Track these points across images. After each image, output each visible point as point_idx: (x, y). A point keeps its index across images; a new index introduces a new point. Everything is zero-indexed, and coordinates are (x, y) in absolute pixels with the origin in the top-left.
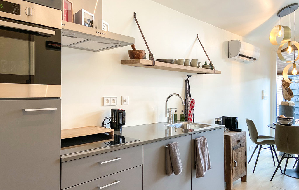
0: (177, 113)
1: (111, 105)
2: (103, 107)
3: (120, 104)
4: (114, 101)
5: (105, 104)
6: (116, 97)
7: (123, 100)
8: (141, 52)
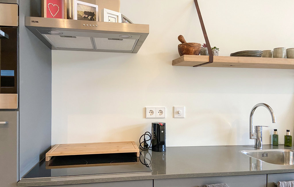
0: (277, 133)
1: (157, 117)
2: (145, 119)
3: (172, 117)
4: (161, 112)
5: (148, 115)
6: (164, 107)
7: (175, 111)
8: (192, 45)
